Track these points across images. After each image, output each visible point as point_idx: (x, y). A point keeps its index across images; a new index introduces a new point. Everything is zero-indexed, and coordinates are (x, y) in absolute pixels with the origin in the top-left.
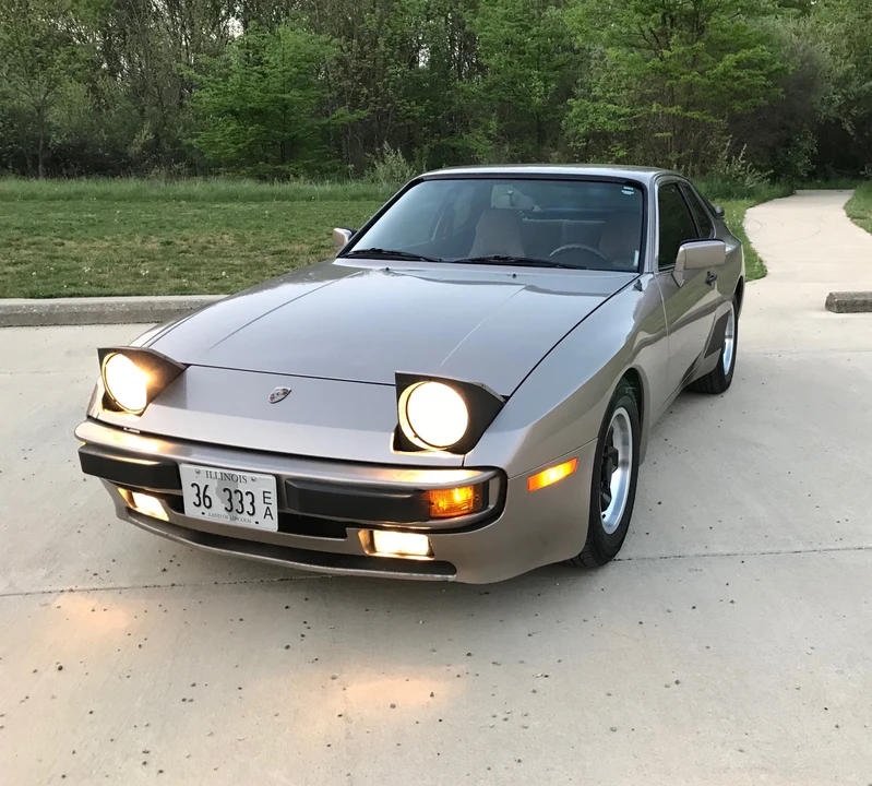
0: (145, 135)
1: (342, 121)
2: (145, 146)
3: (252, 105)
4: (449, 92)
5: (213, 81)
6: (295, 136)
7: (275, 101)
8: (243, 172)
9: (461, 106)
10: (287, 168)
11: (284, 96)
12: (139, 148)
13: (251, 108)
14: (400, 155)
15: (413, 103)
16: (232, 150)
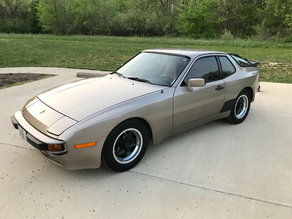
0: (167, 26)
1: (219, 21)
2: (167, 28)
3: (193, 17)
4: (255, 12)
5: (184, 11)
6: (204, 26)
7: (199, 16)
8: (188, 36)
9: (258, 16)
10: (200, 35)
11: (202, 15)
12: (165, 29)
13: (192, 18)
14: (230, 32)
15: (243, 16)
16: (186, 30)
